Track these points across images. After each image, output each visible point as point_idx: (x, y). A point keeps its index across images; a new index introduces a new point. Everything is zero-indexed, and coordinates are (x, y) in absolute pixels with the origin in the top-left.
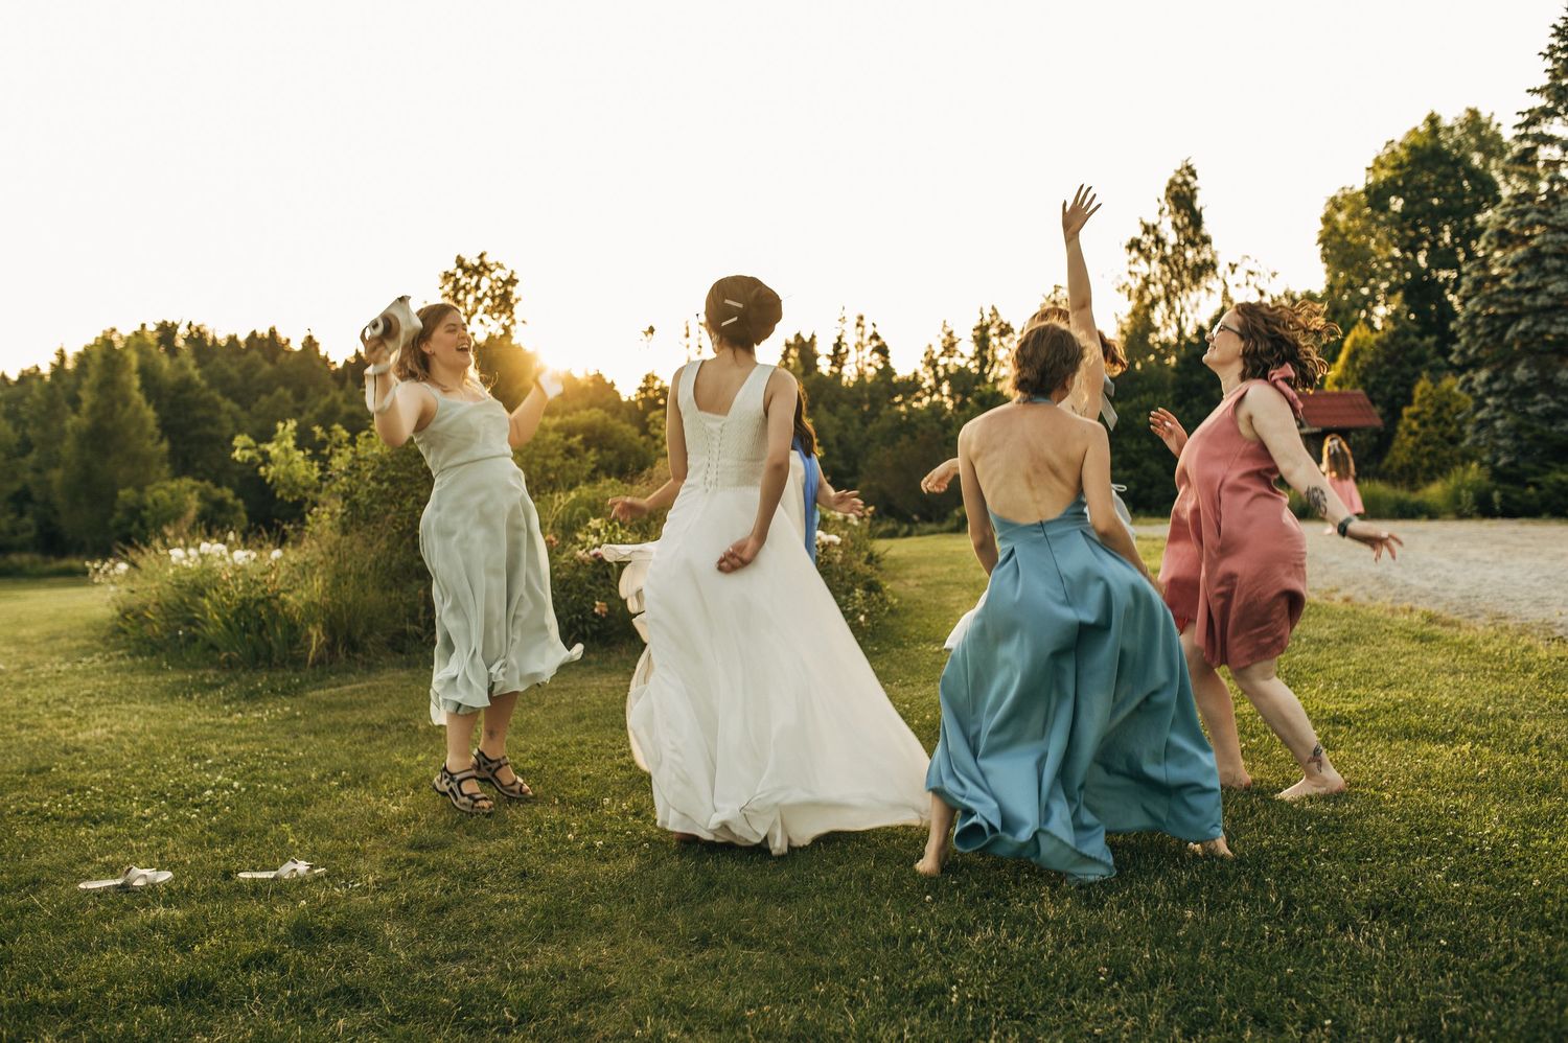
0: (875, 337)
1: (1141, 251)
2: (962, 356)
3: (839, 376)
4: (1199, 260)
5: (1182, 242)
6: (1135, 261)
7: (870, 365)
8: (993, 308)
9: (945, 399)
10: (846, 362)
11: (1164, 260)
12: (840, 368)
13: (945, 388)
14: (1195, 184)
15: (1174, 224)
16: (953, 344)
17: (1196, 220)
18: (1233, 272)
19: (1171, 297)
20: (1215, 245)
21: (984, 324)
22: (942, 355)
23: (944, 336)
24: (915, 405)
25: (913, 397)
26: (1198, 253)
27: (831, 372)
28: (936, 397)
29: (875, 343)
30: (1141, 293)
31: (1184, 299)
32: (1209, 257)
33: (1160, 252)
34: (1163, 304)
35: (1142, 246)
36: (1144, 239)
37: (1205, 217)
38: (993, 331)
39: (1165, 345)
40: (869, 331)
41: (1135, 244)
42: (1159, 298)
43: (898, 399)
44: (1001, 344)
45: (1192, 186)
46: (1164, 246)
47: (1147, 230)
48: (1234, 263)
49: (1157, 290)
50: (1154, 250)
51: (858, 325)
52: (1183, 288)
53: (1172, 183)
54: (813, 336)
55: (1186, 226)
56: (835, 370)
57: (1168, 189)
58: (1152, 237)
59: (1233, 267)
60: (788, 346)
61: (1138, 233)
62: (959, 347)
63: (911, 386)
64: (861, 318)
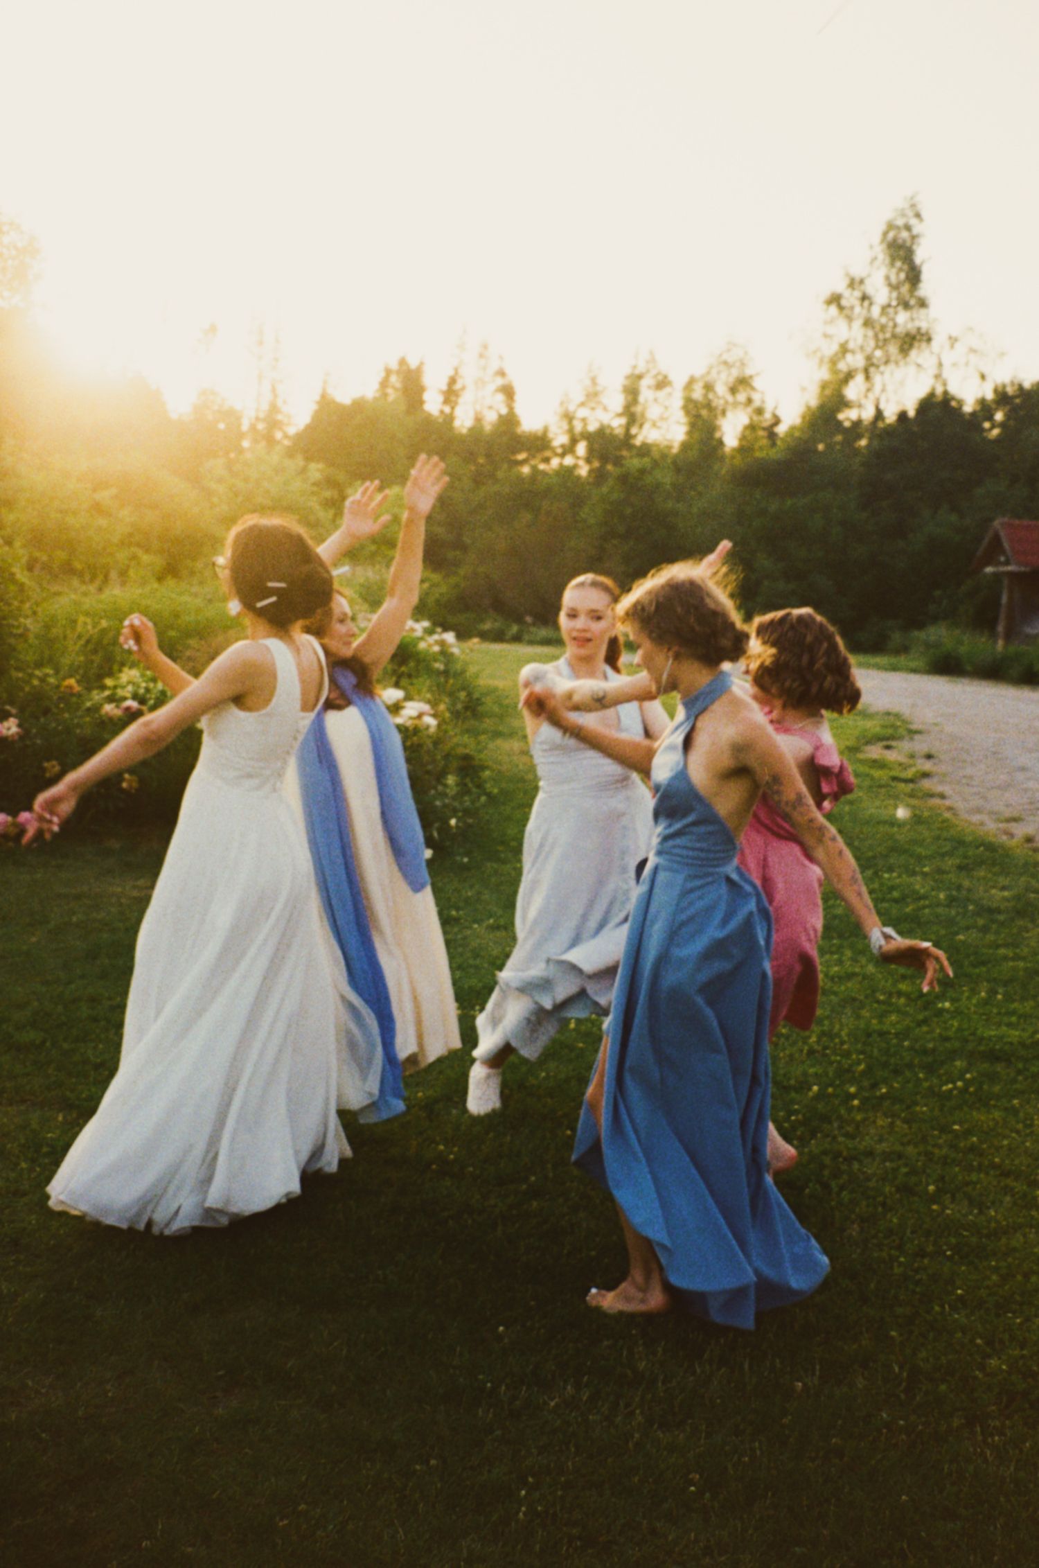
0: (502, 373)
1: (841, 308)
2: (605, 409)
3: (450, 419)
4: (911, 327)
5: (894, 303)
6: (831, 321)
7: (490, 408)
8: (651, 353)
9: (581, 463)
10: (461, 400)
11: (868, 323)
12: (453, 408)
13: (581, 449)
14: (917, 228)
15: (887, 278)
16: (596, 394)
17: (914, 276)
18: (952, 346)
19: (872, 370)
20: (934, 310)
21: (637, 372)
22: (582, 404)
23: (588, 382)
24: (542, 467)
25: (539, 456)
26: (912, 319)
27: (442, 412)
28: (568, 461)
29: (500, 381)
30: (833, 362)
31: (887, 375)
32: (924, 326)
33: (864, 312)
34: (859, 378)
35: (844, 302)
36: (847, 293)
37: (925, 276)
38: (645, 383)
39: (857, 424)
40: (495, 365)
41: (835, 299)
42: (856, 370)
43: (521, 456)
44: (656, 400)
45: (915, 231)
46: (871, 304)
47: (852, 284)
48: (954, 334)
49: (856, 361)
50: (858, 309)
51: (481, 356)
52: (887, 362)
53: (891, 226)
54: (422, 363)
55: (902, 283)
56: (447, 409)
57: (885, 234)
58: (858, 294)
59: (953, 340)
60: (388, 372)
61: (841, 287)
62: (605, 399)
63: (539, 444)
64: (485, 347)
